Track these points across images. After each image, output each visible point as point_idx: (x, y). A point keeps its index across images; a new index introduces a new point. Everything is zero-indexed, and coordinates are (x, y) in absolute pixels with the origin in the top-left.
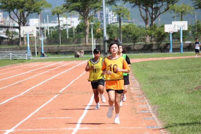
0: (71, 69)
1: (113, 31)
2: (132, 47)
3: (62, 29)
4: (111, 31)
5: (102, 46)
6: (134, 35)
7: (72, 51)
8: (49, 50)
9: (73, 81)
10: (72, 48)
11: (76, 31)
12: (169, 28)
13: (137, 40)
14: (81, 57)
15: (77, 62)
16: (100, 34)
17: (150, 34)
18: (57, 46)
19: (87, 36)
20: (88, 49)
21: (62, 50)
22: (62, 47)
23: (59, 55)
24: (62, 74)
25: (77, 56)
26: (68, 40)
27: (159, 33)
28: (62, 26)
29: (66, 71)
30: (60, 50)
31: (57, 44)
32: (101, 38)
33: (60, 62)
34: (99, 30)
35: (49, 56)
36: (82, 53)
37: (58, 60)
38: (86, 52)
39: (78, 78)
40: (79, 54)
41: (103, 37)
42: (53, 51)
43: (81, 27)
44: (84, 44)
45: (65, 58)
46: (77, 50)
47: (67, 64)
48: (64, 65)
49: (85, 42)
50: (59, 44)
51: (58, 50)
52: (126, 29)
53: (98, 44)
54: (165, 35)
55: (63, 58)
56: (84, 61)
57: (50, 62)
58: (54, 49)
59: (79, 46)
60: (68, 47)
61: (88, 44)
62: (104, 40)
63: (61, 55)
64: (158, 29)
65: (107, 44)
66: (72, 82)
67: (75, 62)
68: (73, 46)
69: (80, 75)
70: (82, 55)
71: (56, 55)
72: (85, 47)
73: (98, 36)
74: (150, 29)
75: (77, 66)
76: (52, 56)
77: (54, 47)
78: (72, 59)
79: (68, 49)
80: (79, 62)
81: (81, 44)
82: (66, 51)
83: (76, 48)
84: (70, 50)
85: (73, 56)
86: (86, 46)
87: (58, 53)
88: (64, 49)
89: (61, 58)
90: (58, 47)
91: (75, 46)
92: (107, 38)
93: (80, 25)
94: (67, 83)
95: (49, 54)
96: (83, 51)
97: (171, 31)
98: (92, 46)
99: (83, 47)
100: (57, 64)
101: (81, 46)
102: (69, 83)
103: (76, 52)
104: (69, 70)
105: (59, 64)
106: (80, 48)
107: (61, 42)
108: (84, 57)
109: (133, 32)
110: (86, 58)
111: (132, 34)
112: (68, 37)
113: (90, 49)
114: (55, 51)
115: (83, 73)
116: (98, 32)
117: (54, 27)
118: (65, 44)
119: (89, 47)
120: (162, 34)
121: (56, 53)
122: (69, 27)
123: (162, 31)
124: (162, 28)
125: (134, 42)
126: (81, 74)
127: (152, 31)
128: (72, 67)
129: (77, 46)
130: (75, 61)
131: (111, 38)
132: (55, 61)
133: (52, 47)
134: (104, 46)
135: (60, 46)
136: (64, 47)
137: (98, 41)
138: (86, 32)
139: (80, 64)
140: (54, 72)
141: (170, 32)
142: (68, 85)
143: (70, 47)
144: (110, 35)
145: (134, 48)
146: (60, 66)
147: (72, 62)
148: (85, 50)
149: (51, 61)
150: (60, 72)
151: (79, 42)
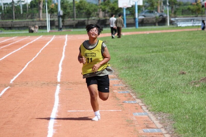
0: (25, 46)
1: (67, 6)
2: (86, 22)
3: (16, 5)
4: (65, 6)
5: (56, 21)
6: (88, 10)
7: (26, 25)
8: (2, 25)
9: (28, 64)
10: (26, 23)
11: (29, 7)
12: (123, 4)
13: (91, 15)
14: (36, 32)
15: (31, 38)
16: (54, 10)
17: (104, 9)
18: (10, 21)
19: (41, 11)
20: (42, 24)
21: (16, 25)
22: (16, 22)
23: (13, 30)
24: (15, 52)
25: (32, 31)
26: (22, 15)
27: (113, 8)
28: (16, 3)
29: (20, 49)
30: (14, 25)
31: (11, 19)
32: (55, 14)
33: (14, 38)
34: (52, 6)
35: (3, 31)
36: (36, 28)
37: (11, 35)
38: (41, 28)
39: (33, 59)
40: (33, 29)
41: (57, 12)
42: (7, 26)
43: (34, 3)
44: (38, 19)
45: (19, 34)
46: (31, 25)
47: (21, 40)
48: (17, 42)
49: (39, 17)
50: (13, 19)
51: (12, 25)
52: (80, 4)
53: (52, 19)
54: (119, 10)
55: (16, 34)
56: (38, 37)
57: (3, 38)
58: (7, 24)
59: (33, 21)
60: (22, 22)
61: (41, 19)
62: (59, 15)
63: (15, 30)
64: (112, 4)
65: (61, 20)
66: (26, 66)
67: (29, 38)
68: (27, 21)
69: (36, 55)
70: (37, 30)
71: (10, 30)
72: (39, 23)
73: (52, 11)
74: (103, 4)
75: (32, 42)
76: (6, 31)
77: (8, 22)
78: (26, 35)
79: (22, 24)
80: (33, 38)
81: (35, 20)
82: (20, 26)
83: (30, 23)
84: (23, 25)
85: (27, 32)
86: (40, 21)
87: (12, 28)
88: (18, 24)
89: (15, 34)
90: (12, 22)
91: (28, 22)
92: (61, 13)
93: (34, 1)
94: (20, 66)
95: (3, 29)
96: (37, 26)
97: (125, 7)
98: (46, 21)
99: (37, 23)
100: (10, 40)
101: (36, 21)
102: (23, 67)
103: (30, 28)
104: (22, 47)
105: (12, 40)
106: (34, 23)
107: (15, 17)
108: (38, 33)
109: (87, 8)
110: (41, 33)
111: (86, 9)
112: (22, 13)
113: (44, 24)
114: (9, 26)
115: (39, 52)
116: (52, 7)
117: (9, 3)
118: (18, 19)
119: (43, 22)
120: (116, 9)
121: (10, 28)
122: (23, 3)
123: (116, 7)
124: (116, 3)
125: (88, 17)
126: (37, 53)
127: (106, 6)
128: (26, 44)
129: (31, 21)
130: (30, 36)
131: (65, 13)
132: (8, 36)
133: (5, 22)
134: (59, 21)
135: (14, 21)
136: (17, 22)
137: (51, 17)
138: (40, 7)
139: (35, 40)
140: (6, 50)
141: (123, 8)
142: (21, 70)
143: (24, 22)
144: (64, 10)
145: (88, 23)
146: (13, 42)
147: (26, 38)
148: (39, 25)
149: (4, 36)
150: (13, 51)
151: (32, 17)
